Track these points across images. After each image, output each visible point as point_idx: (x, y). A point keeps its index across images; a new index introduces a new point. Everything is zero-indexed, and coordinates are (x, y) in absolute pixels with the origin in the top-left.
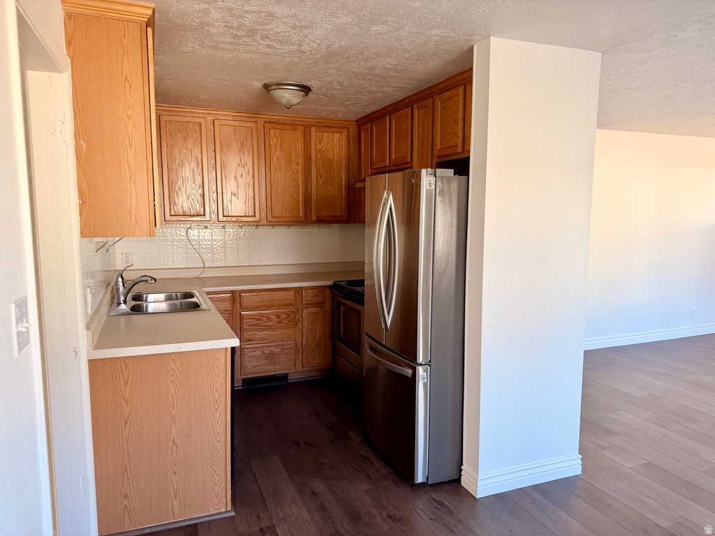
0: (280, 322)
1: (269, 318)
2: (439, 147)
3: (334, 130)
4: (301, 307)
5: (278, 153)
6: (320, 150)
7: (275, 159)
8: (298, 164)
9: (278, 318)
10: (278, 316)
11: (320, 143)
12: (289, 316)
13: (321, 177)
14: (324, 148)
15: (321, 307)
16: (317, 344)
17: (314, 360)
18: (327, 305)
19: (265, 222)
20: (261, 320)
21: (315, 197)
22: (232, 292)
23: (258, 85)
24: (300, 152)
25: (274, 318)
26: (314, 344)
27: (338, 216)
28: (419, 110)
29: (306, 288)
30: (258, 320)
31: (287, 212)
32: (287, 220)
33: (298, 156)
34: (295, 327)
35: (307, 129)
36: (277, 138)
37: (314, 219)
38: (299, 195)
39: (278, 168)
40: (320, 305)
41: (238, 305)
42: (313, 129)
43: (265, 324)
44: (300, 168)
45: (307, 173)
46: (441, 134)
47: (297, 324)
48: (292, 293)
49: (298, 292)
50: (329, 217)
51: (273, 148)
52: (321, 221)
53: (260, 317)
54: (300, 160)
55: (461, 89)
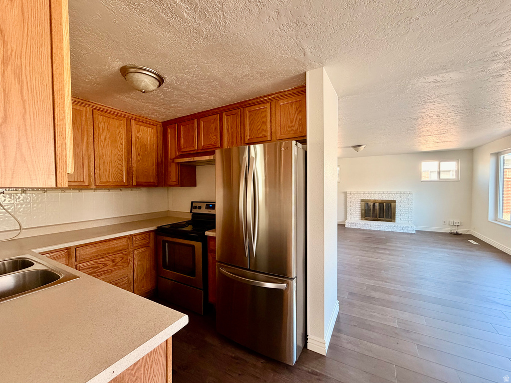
0: (115, 265)
1: (105, 264)
2: (248, 138)
3: (148, 125)
4: (132, 250)
5: (105, 133)
6: (138, 137)
7: (103, 138)
8: (122, 144)
9: (113, 262)
10: (113, 261)
11: (138, 132)
12: (123, 258)
13: (139, 155)
14: (140, 136)
15: (147, 246)
16: (145, 275)
17: (143, 287)
18: (152, 244)
19: (93, 186)
20: (97, 267)
21: (135, 169)
22: (67, 248)
23: (118, 65)
24: (124, 136)
25: (109, 263)
26: (143, 275)
27: (151, 182)
28: (227, 116)
29: (136, 235)
30: (94, 268)
31: (113, 178)
32: (113, 185)
33: (122, 139)
34: (128, 266)
35: (129, 120)
36: (105, 123)
37: (135, 183)
38: (123, 166)
39: (105, 145)
40: (146, 245)
41: (74, 259)
42: (133, 122)
43: (101, 270)
44: (123, 147)
45: (129, 152)
46: (250, 130)
47: (129, 263)
48: (125, 240)
49: (129, 238)
50: (145, 182)
51: (101, 130)
52: (139, 185)
53: (97, 265)
54: (124, 142)
55: (268, 105)
